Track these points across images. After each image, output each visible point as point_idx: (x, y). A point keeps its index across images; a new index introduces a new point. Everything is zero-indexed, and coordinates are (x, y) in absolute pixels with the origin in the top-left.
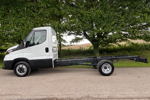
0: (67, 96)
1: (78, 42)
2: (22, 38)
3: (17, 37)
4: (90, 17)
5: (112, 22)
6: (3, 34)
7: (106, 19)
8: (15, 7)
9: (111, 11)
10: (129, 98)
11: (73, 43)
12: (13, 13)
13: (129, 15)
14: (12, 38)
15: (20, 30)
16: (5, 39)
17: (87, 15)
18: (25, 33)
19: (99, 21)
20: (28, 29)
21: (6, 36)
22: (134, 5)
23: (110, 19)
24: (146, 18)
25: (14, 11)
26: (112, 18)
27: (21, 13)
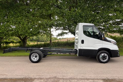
0: (39, 77)
1: (63, 36)
2: (19, 33)
3: (15, 32)
4: (71, 15)
5: (89, 19)
6: (4, 30)
7: (84, 17)
8: (13, 10)
9: (88, 10)
10: (86, 79)
11: (59, 36)
12: (12, 14)
13: (103, 13)
14: (11, 33)
15: (17, 27)
16: (7, 34)
17: (68, 14)
18: (21, 29)
19: (79, 19)
20: (23, 26)
21: (7, 32)
22: (107, 5)
23: (87, 17)
24: (118, 15)
25: (12, 13)
26: (89, 16)
27: (18, 14)
